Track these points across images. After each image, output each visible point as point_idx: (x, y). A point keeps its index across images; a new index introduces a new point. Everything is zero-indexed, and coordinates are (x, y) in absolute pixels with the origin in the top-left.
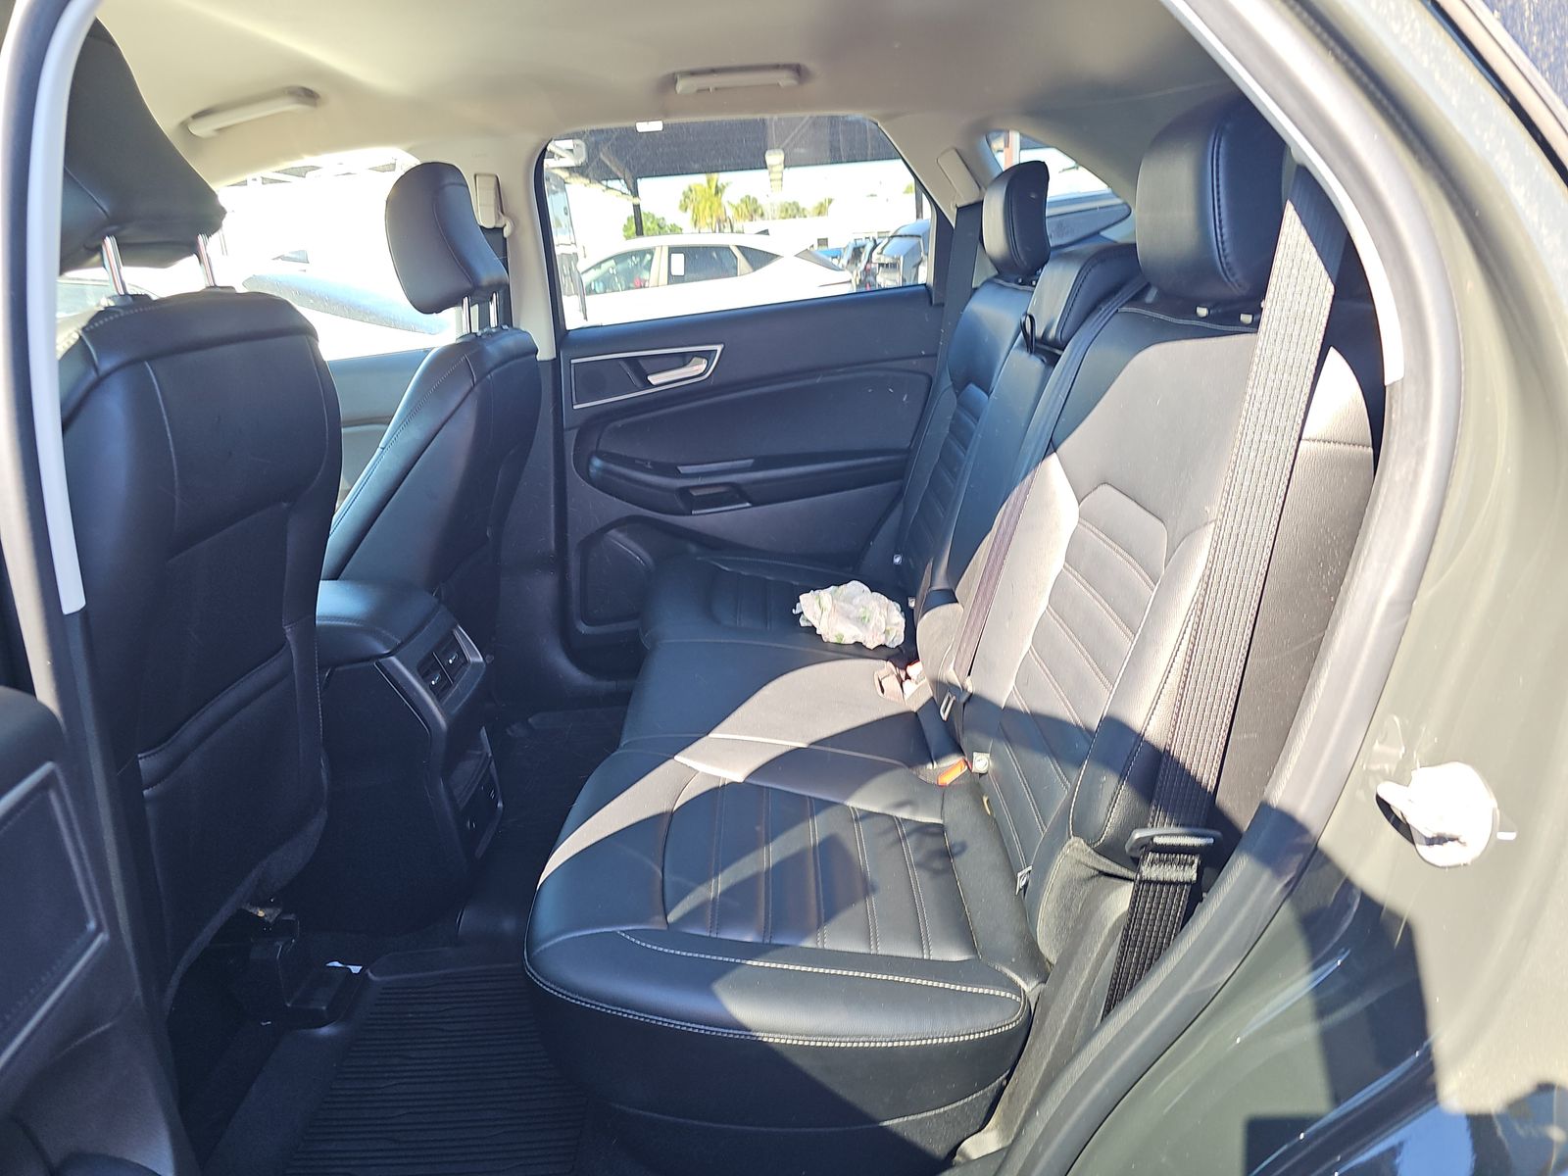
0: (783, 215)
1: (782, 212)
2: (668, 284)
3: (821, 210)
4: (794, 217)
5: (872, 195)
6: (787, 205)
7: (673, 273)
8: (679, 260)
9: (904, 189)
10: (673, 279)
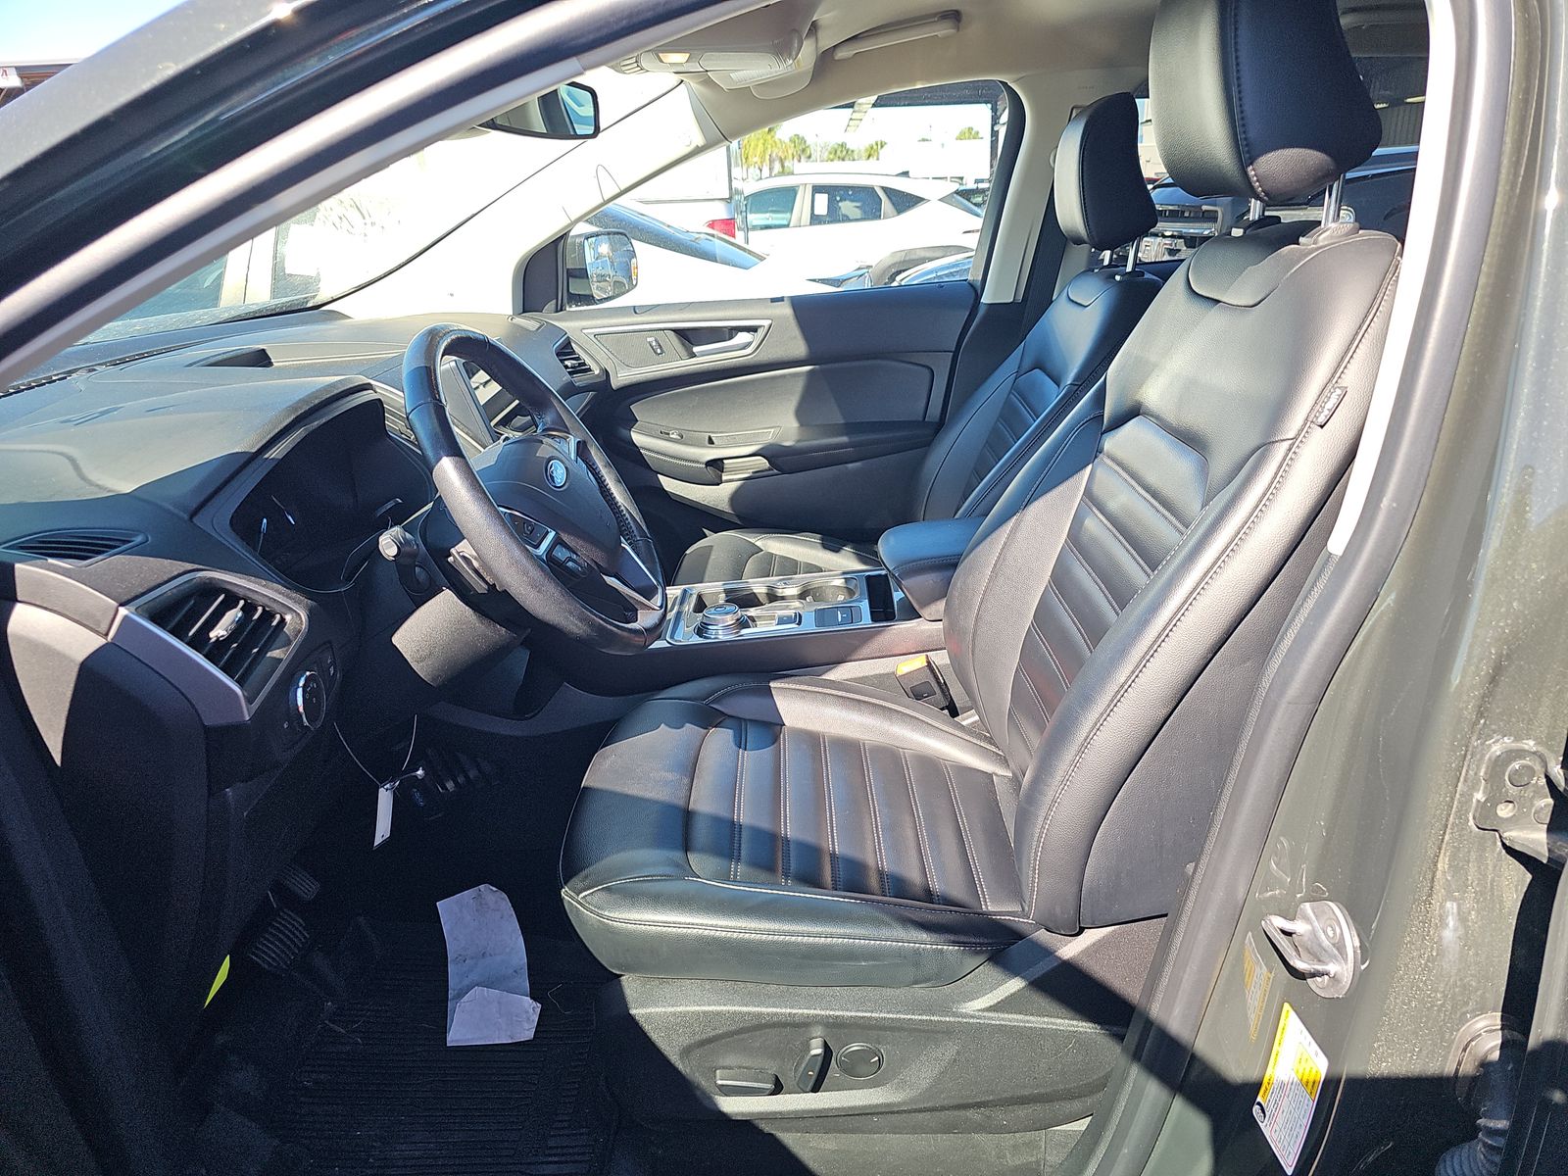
0: (831, 156)
1: (830, 153)
2: (811, 224)
3: (872, 153)
4: (843, 160)
5: (924, 140)
6: (836, 146)
7: (816, 213)
8: (822, 201)
9: (957, 134)
10: (815, 220)
